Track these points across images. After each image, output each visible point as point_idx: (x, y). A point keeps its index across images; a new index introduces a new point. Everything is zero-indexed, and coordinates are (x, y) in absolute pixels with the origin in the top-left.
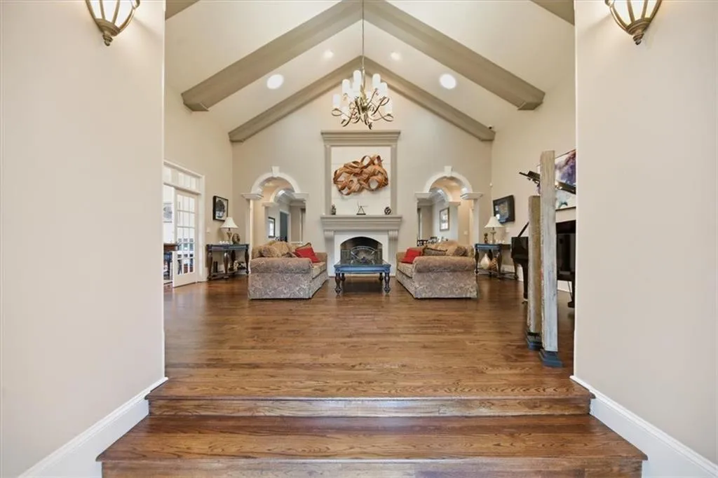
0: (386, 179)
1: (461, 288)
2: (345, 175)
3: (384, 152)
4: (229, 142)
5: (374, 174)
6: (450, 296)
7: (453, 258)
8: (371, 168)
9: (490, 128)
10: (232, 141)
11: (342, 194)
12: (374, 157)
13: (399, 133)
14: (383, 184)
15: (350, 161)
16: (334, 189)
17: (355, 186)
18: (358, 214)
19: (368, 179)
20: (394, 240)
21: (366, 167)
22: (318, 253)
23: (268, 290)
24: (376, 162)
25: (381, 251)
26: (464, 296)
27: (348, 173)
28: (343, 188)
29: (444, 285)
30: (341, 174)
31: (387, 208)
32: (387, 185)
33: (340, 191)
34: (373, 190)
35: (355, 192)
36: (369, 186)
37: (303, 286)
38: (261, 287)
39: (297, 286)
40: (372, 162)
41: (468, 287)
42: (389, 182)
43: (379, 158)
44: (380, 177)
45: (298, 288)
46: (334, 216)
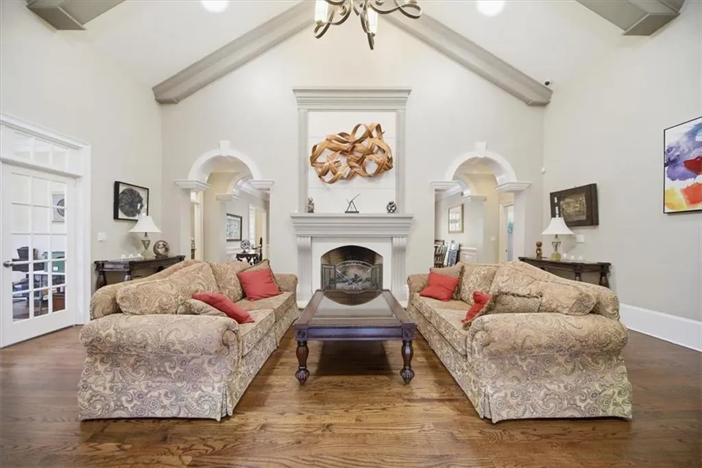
0: (390, 160)
1: (595, 395)
2: (328, 153)
3: (387, 120)
4: (155, 104)
5: (371, 152)
6: (568, 414)
7: (572, 320)
8: (367, 143)
9: (547, 83)
10: (161, 102)
11: (323, 181)
12: (371, 126)
13: (409, 92)
14: (385, 167)
15: (335, 132)
16: (313, 173)
17: (344, 170)
18: (346, 212)
19: (363, 158)
20: (399, 251)
21: (360, 141)
22: (281, 276)
23: (123, 399)
24: (374, 133)
25: (381, 266)
26: (601, 414)
27: (332, 149)
28: (325, 173)
29: (554, 387)
30: (321, 152)
31: (390, 204)
32: (390, 168)
33: (320, 177)
34: (370, 176)
35: (342, 178)
36: (364, 170)
37: (209, 389)
38: (107, 392)
39: (195, 389)
40: (369, 134)
41: (609, 392)
42: (394, 164)
43: (378, 128)
44: (380, 157)
45: (197, 395)
46: (311, 215)
